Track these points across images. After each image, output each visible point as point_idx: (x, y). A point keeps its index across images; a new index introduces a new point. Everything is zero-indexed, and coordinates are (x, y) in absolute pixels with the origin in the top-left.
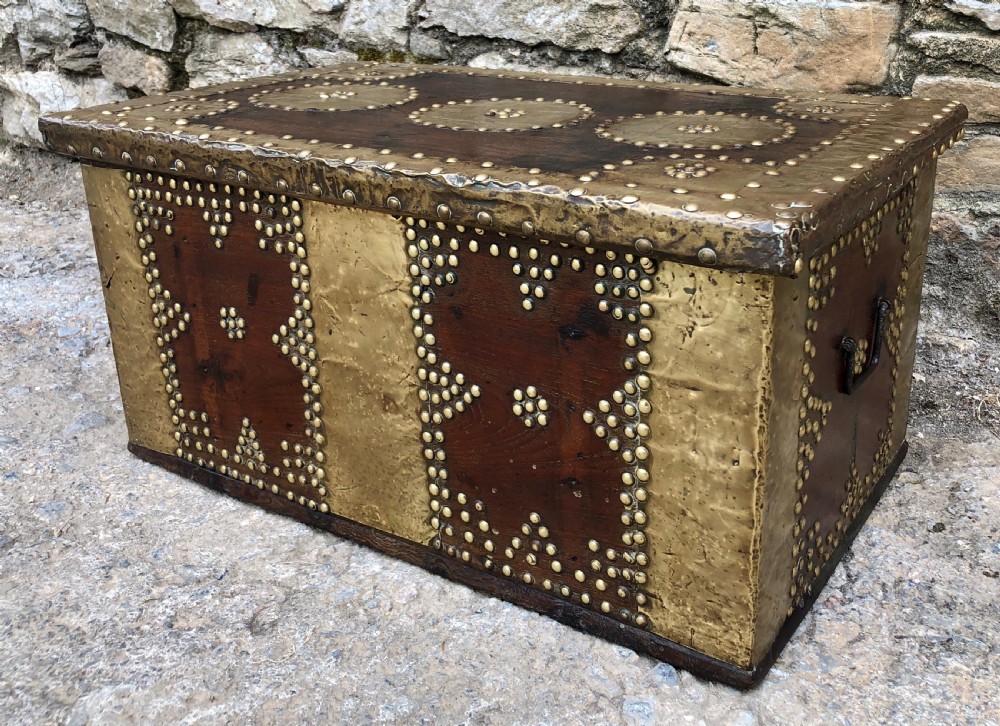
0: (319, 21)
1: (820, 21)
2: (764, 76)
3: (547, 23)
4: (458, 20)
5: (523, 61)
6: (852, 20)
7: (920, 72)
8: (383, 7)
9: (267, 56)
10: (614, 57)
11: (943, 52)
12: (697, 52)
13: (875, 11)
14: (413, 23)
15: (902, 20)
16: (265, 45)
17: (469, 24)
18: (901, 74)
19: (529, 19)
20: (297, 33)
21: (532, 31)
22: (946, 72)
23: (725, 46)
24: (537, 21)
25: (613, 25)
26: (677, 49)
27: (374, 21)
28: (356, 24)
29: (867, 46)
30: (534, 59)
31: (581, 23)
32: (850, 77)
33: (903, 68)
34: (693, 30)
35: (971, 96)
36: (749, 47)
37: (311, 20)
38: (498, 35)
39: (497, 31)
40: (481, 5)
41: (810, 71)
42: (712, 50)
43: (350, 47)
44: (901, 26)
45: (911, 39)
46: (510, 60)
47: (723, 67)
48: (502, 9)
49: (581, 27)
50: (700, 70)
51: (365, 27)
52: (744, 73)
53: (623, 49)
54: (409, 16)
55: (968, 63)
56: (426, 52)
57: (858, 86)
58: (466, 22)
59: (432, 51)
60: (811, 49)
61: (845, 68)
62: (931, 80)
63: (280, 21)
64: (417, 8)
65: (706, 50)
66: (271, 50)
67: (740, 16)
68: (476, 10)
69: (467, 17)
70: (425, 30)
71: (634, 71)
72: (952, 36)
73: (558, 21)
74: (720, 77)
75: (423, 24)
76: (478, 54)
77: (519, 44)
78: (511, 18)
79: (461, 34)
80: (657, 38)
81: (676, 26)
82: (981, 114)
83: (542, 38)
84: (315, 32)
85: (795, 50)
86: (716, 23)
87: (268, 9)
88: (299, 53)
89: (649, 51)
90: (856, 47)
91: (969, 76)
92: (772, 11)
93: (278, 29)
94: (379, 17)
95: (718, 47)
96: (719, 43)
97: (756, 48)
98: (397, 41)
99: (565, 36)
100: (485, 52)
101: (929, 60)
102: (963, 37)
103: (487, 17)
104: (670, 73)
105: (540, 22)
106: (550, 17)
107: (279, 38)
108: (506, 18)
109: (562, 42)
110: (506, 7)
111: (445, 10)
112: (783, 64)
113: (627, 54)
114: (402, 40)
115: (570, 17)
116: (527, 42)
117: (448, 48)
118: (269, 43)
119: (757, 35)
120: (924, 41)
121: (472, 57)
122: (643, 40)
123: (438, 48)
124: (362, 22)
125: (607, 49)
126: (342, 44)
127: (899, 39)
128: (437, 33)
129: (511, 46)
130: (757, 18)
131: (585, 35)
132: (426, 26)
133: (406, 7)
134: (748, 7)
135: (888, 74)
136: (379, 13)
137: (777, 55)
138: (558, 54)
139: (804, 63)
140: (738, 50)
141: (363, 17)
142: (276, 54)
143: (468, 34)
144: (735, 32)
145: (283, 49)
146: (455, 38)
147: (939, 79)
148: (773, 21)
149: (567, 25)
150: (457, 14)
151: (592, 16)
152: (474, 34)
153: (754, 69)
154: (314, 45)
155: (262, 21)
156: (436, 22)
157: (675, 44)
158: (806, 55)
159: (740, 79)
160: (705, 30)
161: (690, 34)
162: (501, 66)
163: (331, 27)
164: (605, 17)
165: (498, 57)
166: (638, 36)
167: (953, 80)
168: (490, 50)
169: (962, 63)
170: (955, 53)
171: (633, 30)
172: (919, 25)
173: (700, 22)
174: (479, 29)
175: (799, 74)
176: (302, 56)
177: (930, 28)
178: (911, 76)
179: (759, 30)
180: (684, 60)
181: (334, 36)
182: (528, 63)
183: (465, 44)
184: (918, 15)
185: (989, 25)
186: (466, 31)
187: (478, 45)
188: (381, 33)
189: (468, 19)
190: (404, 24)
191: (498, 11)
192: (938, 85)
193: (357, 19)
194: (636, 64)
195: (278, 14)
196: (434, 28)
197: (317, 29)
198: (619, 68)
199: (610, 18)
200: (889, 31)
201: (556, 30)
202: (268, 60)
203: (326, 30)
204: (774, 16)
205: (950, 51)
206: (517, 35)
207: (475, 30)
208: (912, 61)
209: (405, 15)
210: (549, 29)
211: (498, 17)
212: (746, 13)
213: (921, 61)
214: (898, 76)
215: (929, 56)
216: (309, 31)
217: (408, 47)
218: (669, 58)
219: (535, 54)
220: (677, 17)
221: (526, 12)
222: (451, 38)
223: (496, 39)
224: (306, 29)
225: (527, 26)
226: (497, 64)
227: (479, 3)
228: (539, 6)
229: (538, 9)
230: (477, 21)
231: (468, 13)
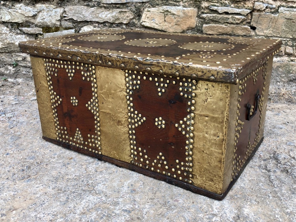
0: (27, 19)
1: (181, 13)
2: (168, 27)
3: (106, 16)
4: (77, 17)
5: (99, 27)
6: (189, 12)
7: (204, 24)
8: (51, 14)
9: (7, 31)
10: (126, 24)
11: (209, 19)
12: (150, 22)
13: (193, 10)
14: (62, 18)
15: (198, 12)
16: (6, 28)
17: (81, 18)
18: (200, 25)
19: (100, 16)
20: (19, 23)
21: (101, 19)
22: (210, 23)
23: (157, 20)
24: (103, 16)
25: (126, 16)
26: (144, 22)
27: (49, 18)
28: (42, 19)
29: (192, 18)
30: (102, 26)
31: (117, 16)
32: (188, 26)
33: (200, 23)
34: (149, 16)
35: (216, 28)
36: (164, 20)
37: (24, 19)
38: (91, 20)
39: (91, 19)
40: (85, 12)
41: (179, 25)
42: (154, 21)
43: (39, 27)
44: (198, 13)
45: (202, 16)
46: (95, 27)
47: (157, 26)
48: (92, 13)
49: (117, 17)
50: (151, 27)
51: (45, 20)
52: (162, 27)
53: (129, 22)
54: (61, 16)
55: (215, 21)
56: (68, 26)
57: (190, 28)
59: (70, 26)
60: (179, 20)
61: (187, 24)
62: (207, 25)
63: (12, 20)
64: (62, 14)
65: (152, 21)
66: (8, 29)
67: (161, 12)
68: (83, 14)
69: (80, 16)
70: (66, 20)
71: (132, 28)
72: (211, 15)
73: (109, 15)
74: (156, 28)
75: (66, 18)
76: (84, 26)
77: (98, 22)
78: (95, 15)
79: (78, 20)
80: (138, 19)
81: (144, 16)
82: (218, 32)
83: (105, 21)
84: (26, 23)
85: (175, 20)
86: (155, 15)
87: (7, 16)
88: (19, 29)
89: (136, 22)
90: (190, 19)
91: (215, 24)
92: (169, 11)
93: (11, 22)
94: (50, 17)
95: (155, 20)
96: (156, 20)
97: (165, 20)
98: (57, 24)
99: (112, 19)
100: (87, 25)
101: (206, 21)
102: (214, 15)
103: (87, 15)
104: (142, 28)
105: (104, 16)
106: (107, 15)
107: (11, 25)
108: (93, 15)
109: (111, 21)
110: (93, 13)
111: (72, 14)
112: (172, 24)
113: (130, 23)
114: (58, 23)
115: (113, 15)
116: (100, 22)
117: (74, 25)
118: (7, 27)
119: (165, 17)
120: (205, 17)
121: (82, 27)
122: (134, 20)
123: (72, 25)
124: (44, 19)
125: (125, 23)
126: (36, 26)
127: (198, 16)
128: (71, 21)
129: (95, 23)
130: (165, 13)
131: (118, 19)
132: (67, 19)
133: (59, 14)
134: (163, 10)
135: (196, 25)
136: (50, 16)
137: (170, 22)
138: (109, 25)
139: (177, 23)
140: (160, 21)
141: (44, 17)
142: (11, 30)
143: (81, 20)
144: (160, 16)
145: (13, 29)
146: (77, 22)
147: (209, 25)
148: (169, 13)
149: (112, 17)
150: (77, 15)
151: (120, 14)
152: (83, 20)
153: (165, 25)
154: (25, 27)
155: (5, 20)
156: (70, 18)
157: (144, 20)
158: (178, 21)
159: (162, 28)
160: (152, 16)
161: (148, 18)
162: (92, 29)
163: (32, 21)
164: (124, 14)
165: (91, 26)
166: (133, 19)
167: (212, 25)
168: (88, 25)
169: (214, 21)
170: (212, 19)
171: (132, 17)
172: (203, 13)
173: (150, 14)
174: (85, 19)
175: (176, 26)
176: (21, 30)
177: (206, 13)
178: (202, 25)
179: (166, 16)
180: (147, 24)
181: (33, 24)
182: (100, 27)
183: (79, 23)
184: (202, 10)
185: (219, 12)
186: (80, 20)
187: (84, 23)
188: (51, 22)
189: (81, 16)
190: (59, 19)
191: (91, 14)
192: (209, 26)
193: (42, 18)
194: (132, 26)
195: (11, 18)
196: (69, 19)
197: (27, 21)
198: (128, 27)
199: (125, 14)
200: (196, 15)
201: (109, 18)
202: (8, 32)
203: (30, 22)
204: (170, 12)
205: (211, 18)
206: (97, 20)
207: (83, 19)
208: (202, 21)
209: (59, 16)
210: (107, 18)
211: (91, 15)
212: (162, 12)
213: (204, 21)
214: (199, 25)
215: (206, 20)
216: (23, 22)
217: (61, 25)
218: (142, 24)
219: (102, 25)
220: (144, 13)
221: (99, 14)
222: (75, 22)
223: (91, 21)
224: (22, 22)
225: (100, 17)
226: (91, 28)
227: (84, 12)
228: (102, 12)
229: (103, 13)
230: (84, 17)
231: (81, 15)
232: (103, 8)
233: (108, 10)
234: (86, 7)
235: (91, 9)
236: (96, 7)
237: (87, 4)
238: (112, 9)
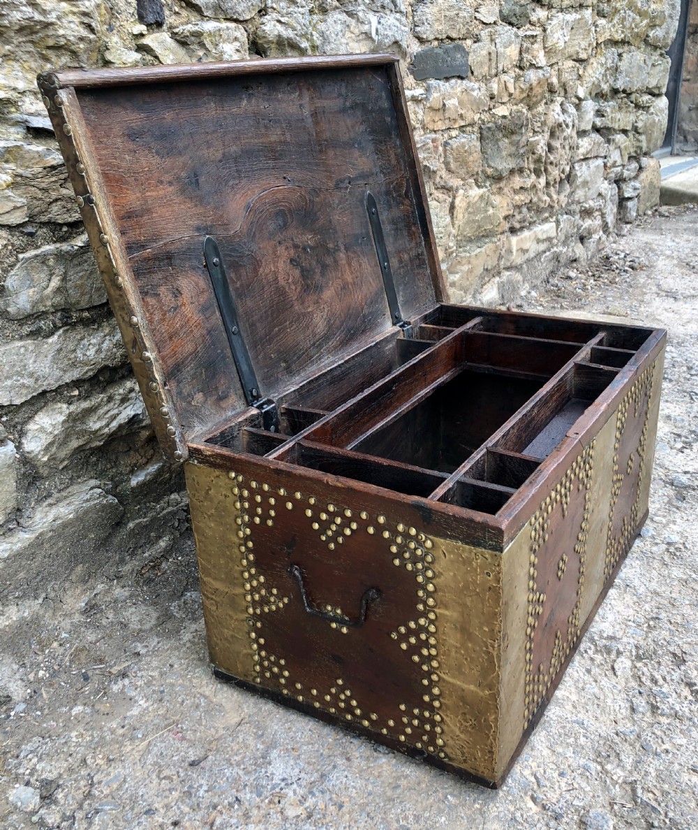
3: (99, 351)
4: (11, 388)
5: (80, 397)
17: (28, 387)
19: (80, 355)
21: (86, 365)
24: (88, 353)
30: (88, 391)
38: (60, 383)
39: (58, 380)
40: (35, 362)
46: (71, 401)
48: (57, 357)
58: (23, 385)
68: (31, 369)
69: (23, 381)
73: (107, 345)
76: (36, 413)
77: (77, 382)
78: (66, 362)
79: (18, 402)
83: (99, 367)
99: (118, 355)
100: (44, 407)
103: (46, 370)
105: (91, 352)
106: (98, 344)
108: (62, 363)
109: (116, 362)
110: (59, 354)
115: (116, 338)
116: (83, 377)
121: (28, 419)
129: (69, 389)
138: (109, 375)
143: (28, 397)
149: (118, 346)
150: (9, 382)
152: (35, 394)
162: (67, 412)
165: (59, 405)
168: (46, 404)
174: (40, 386)
183: (20, 411)
186: (25, 396)
187: (36, 404)
189: (25, 381)
191: (54, 360)
201: (109, 353)
207: (35, 390)
210: (102, 356)
211: (56, 366)
221: (75, 350)
222: (2, 412)
223: (57, 388)
225: (80, 362)
226: (61, 413)
227: (31, 361)
228: (82, 339)
229: (83, 342)
230: (37, 380)
231: (22, 377)
232: (80, 328)
233: (96, 327)
234: (29, 342)
235: (50, 340)
236: (61, 331)
237: (33, 328)
238: (108, 321)
